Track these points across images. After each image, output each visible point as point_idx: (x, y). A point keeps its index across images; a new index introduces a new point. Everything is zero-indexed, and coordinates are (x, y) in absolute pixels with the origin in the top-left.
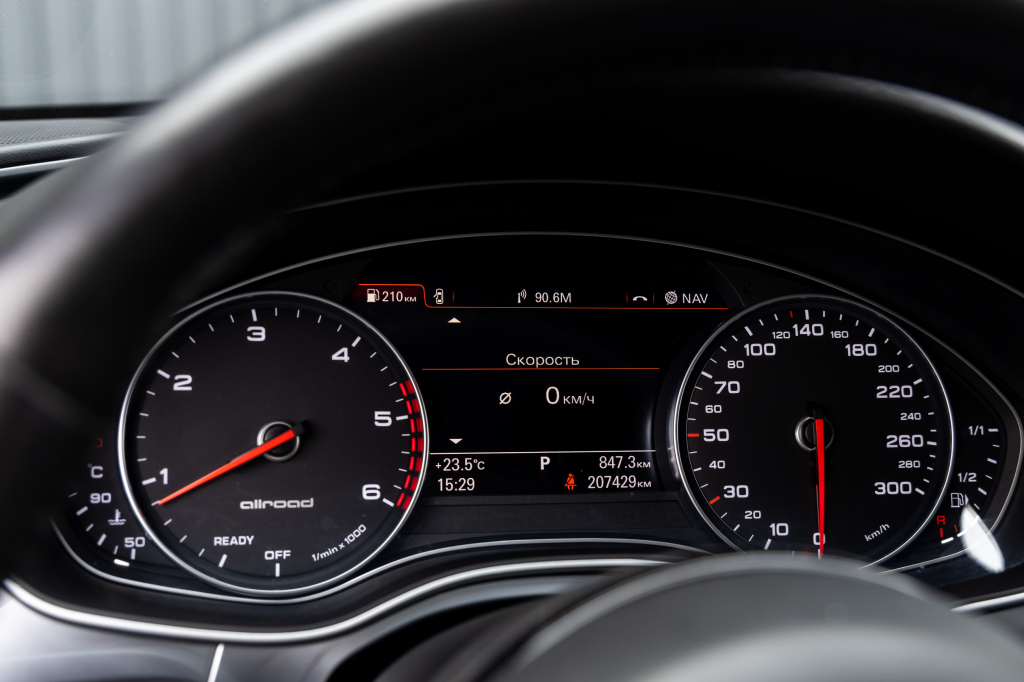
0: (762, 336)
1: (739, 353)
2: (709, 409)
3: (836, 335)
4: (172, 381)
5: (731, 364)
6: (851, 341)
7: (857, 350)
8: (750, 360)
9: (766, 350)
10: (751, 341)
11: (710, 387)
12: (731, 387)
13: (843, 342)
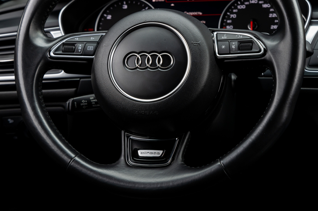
0: (242, 4)
1: (236, 8)
2: (229, 21)
3: (260, 2)
4: (107, 17)
5: (234, 11)
6: (264, 4)
7: (265, 6)
8: (239, 10)
9: (243, 7)
10: (239, 5)
11: (229, 16)
12: (234, 16)
13: (262, 4)
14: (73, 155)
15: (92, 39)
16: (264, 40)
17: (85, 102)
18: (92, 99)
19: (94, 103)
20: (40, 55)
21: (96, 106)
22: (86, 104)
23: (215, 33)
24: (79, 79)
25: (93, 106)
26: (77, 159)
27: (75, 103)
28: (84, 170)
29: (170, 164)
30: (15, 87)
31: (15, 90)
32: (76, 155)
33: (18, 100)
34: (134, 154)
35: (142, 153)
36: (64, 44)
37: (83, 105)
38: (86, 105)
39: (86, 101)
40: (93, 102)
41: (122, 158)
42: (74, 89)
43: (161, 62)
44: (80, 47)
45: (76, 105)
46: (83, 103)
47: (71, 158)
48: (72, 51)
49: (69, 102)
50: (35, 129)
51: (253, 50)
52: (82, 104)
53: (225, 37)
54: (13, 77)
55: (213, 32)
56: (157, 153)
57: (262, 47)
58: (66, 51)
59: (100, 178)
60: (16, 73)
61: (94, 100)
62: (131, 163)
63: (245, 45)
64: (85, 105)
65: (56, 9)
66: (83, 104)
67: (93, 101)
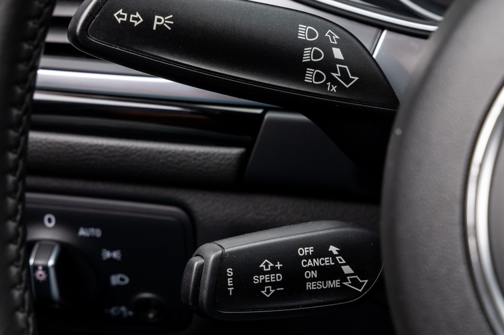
17: (274, 270)
18: (308, 257)
19: (314, 274)
21: (321, 285)
22: (279, 277)
24: (259, 111)
25: (310, 286)
27: (230, 271)
37: (264, 283)
38: (275, 285)
39: (279, 265)
40: (310, 268)
42: (236, 151)
45: (230, 282)
46: (265, 273)
49: (201, 261)
52: (257, 279)
61: (317, 262)
64: (270, 284)
66: (262, 277)
67: (310, 263)
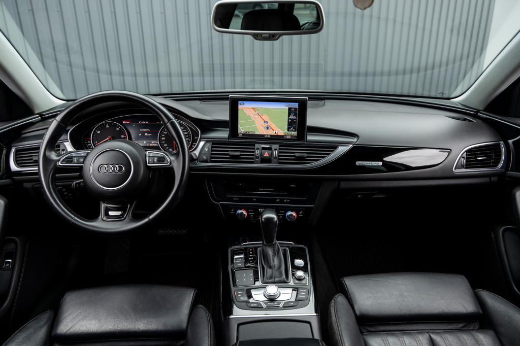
4: (97, 132)
14: (73, 216)
15: (82, 155)
16: (170, 157)
20: (53, 165)
23: (147, 152)
26: (76, 218)
28: (79, 224)
29: (125, 218)
30: (38, 174)
31: (38, 175)
32: (75, 216)
33: (39, 180)
34: (107, 215)
35: (111, 213)
36: (66, 158)
41: (100, 216)
43: (118, 169)
44: (75, 160)
47: (72, 218)
48: (71, 162)
50: (52, 204)
51: (165, 162)
53: (151, 155)
54: (37, 168)
55: (146, 151)
56: (118, 213)
57: (169, 160)
58: (68, 162)
59: (88, 227)
60: (38, 166)
62: (105, 219)
63: (161, 160)
65: (68, 129)
